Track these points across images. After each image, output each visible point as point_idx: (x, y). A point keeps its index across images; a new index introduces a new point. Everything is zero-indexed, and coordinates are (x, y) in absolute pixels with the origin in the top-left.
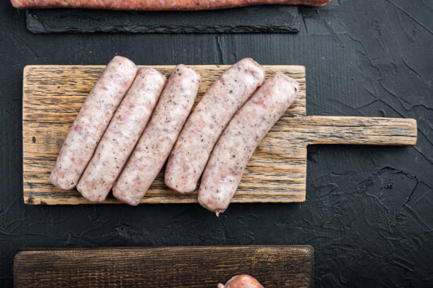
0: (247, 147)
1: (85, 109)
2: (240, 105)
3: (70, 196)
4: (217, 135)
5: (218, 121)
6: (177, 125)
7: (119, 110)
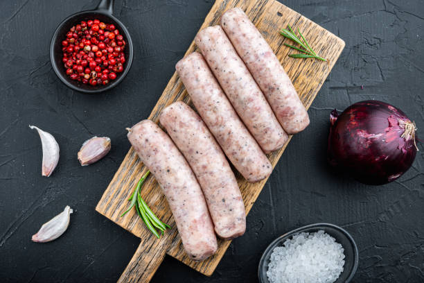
0: (169, 187)
1: (280, 70)
2: (209, 202)
3: (216, 17)
4: (195, 168)
5: (205, 175)
6: (222, 138)
7: (264, 98)
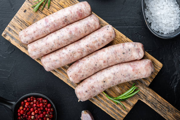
0: (113, 82)
1: (56, 14)
2: (123, 61)
3: (23, 46)
4: (104, 67)
5: (109, 62)
6: (90, 50)
7: (70, 25)
